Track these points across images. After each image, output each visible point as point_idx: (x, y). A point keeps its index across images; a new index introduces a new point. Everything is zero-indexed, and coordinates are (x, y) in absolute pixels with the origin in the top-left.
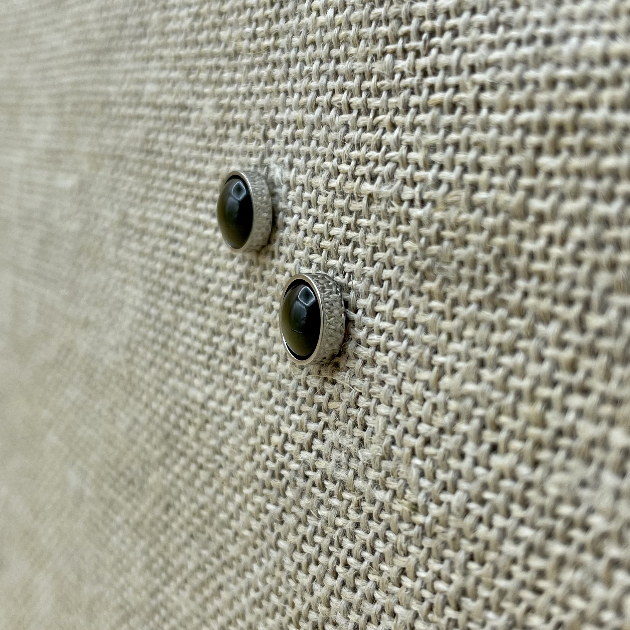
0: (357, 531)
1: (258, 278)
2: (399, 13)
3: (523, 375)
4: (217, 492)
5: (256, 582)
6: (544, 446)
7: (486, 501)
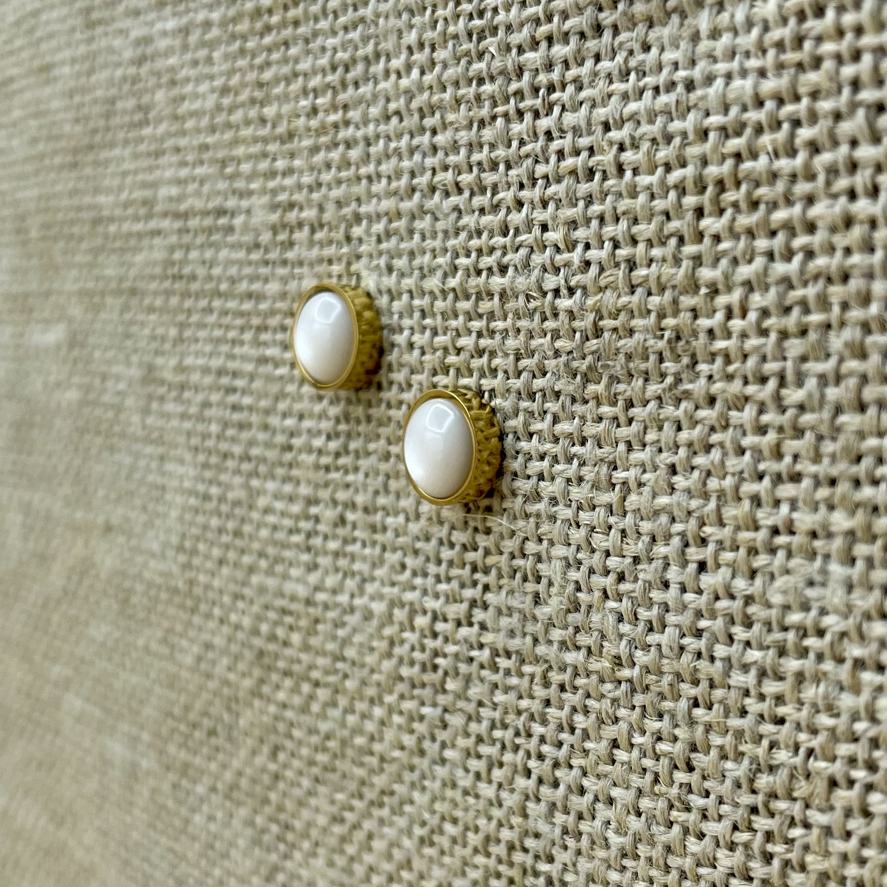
0: (548, 710)
1: (363, 419)
4: (346, 711)
5: (420, 815)
6: (760, 549)
7: (703, 630)
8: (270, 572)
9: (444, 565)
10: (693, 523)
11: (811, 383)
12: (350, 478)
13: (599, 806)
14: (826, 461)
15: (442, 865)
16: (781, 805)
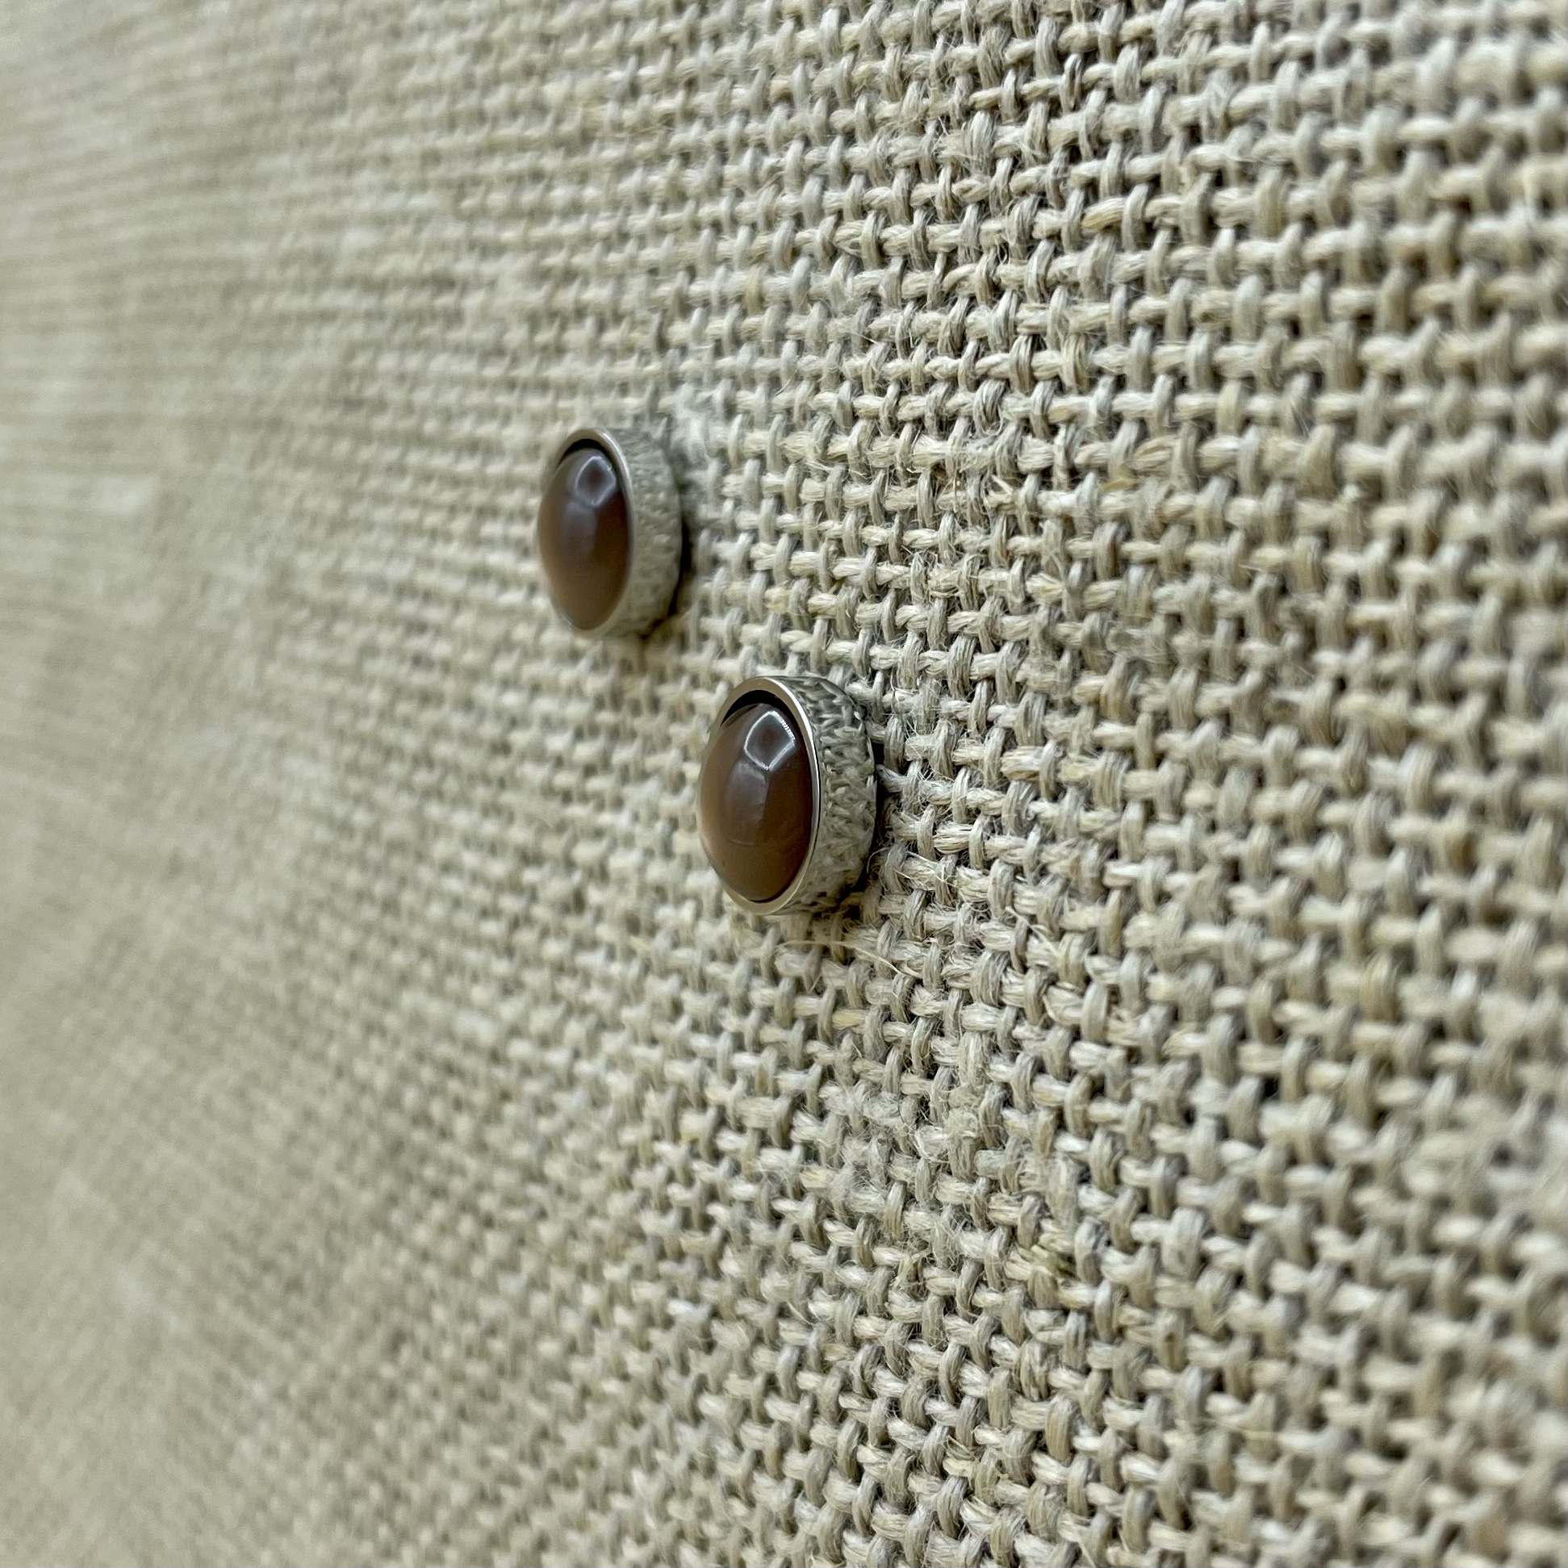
0: (913, 1347)
1: (644, 704)
2: (1005, 9)
3: (1340, 893)
4: (532, 1284)
6: (1399, 1068)
7: (1253, 1227)
9: (754, 1017)
10: (1262, 993)
12: (606, 818)
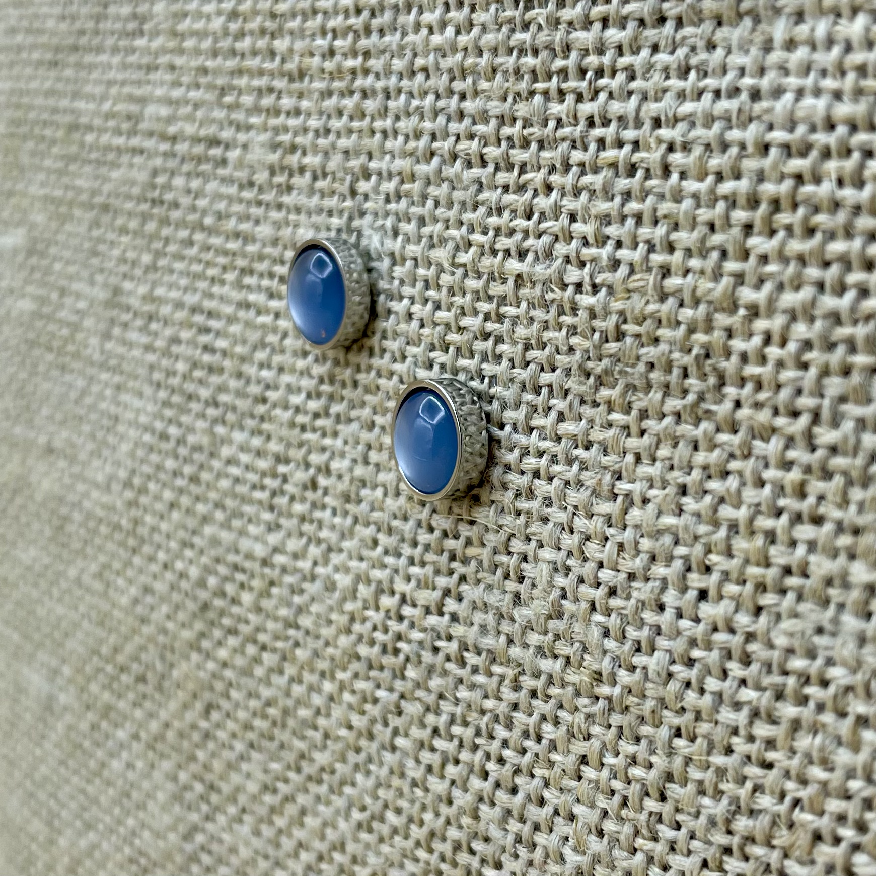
0: (514, 714)
1: (349, 382)
2: (552, 42)
3: (738, 504)
4: (292, 680)
5: (361, 798)
6: (769, 588)
7: (695, 660)
8: (226, 525)
9: (420, 548)
10: (698, 549)
11: (848, 426)
12: (328, 441)
13: (559, 820)
14: (853, 508)
15: (378, 854)
16: (757, 851)
